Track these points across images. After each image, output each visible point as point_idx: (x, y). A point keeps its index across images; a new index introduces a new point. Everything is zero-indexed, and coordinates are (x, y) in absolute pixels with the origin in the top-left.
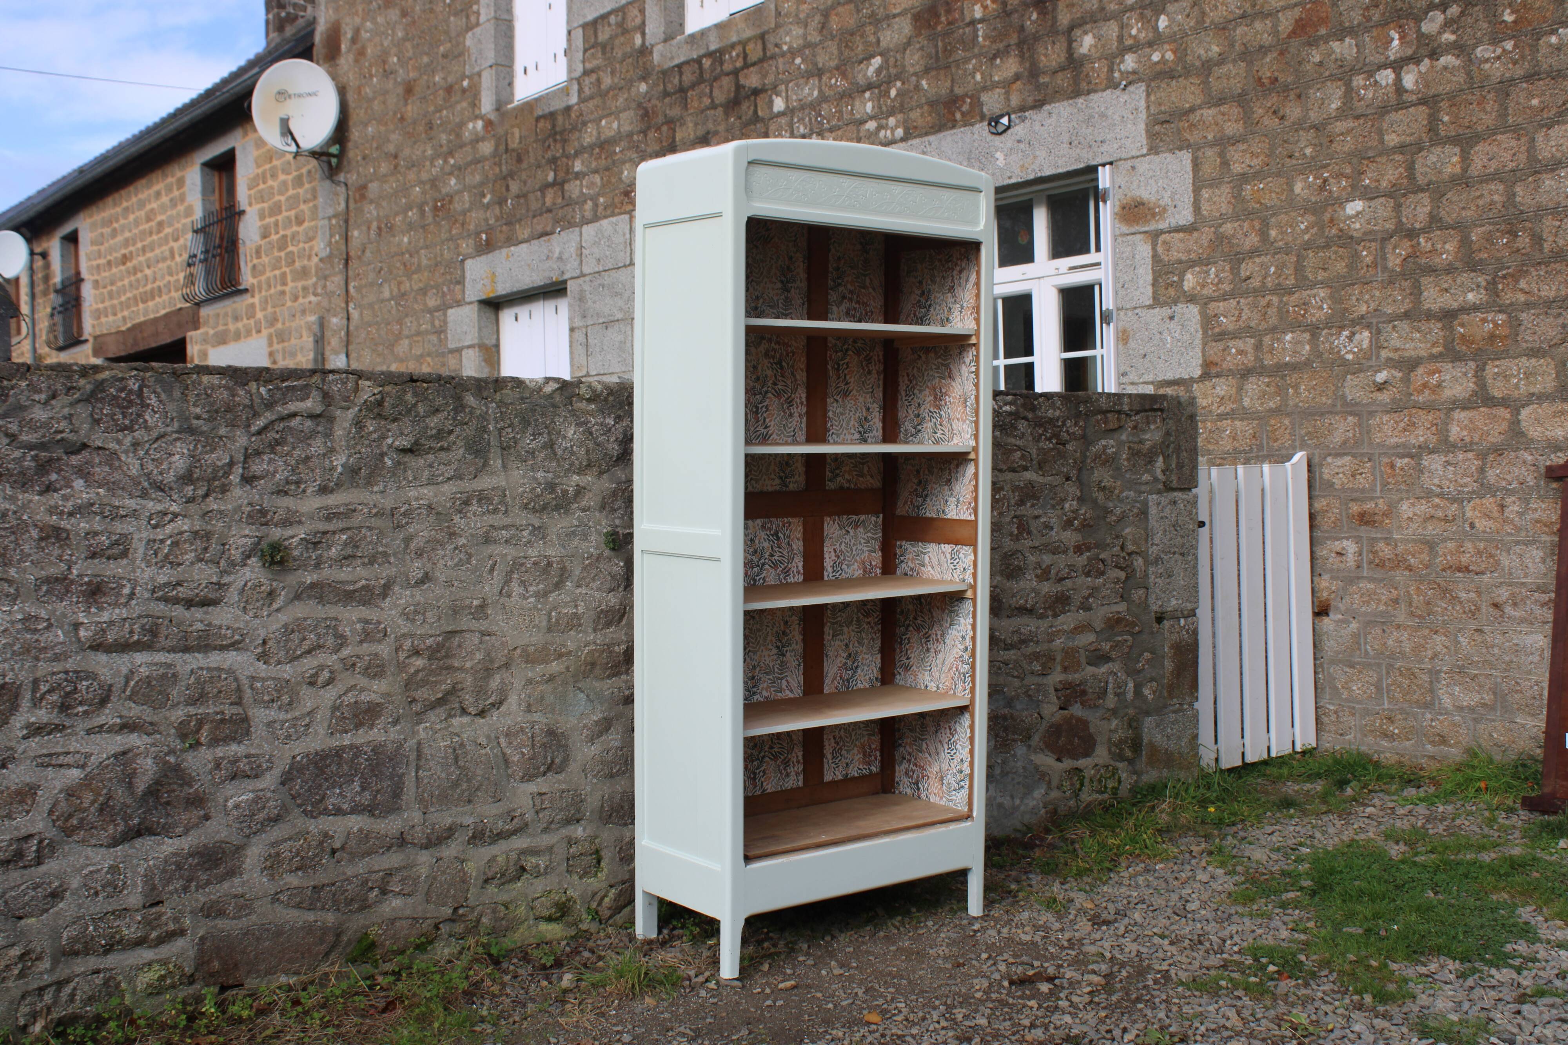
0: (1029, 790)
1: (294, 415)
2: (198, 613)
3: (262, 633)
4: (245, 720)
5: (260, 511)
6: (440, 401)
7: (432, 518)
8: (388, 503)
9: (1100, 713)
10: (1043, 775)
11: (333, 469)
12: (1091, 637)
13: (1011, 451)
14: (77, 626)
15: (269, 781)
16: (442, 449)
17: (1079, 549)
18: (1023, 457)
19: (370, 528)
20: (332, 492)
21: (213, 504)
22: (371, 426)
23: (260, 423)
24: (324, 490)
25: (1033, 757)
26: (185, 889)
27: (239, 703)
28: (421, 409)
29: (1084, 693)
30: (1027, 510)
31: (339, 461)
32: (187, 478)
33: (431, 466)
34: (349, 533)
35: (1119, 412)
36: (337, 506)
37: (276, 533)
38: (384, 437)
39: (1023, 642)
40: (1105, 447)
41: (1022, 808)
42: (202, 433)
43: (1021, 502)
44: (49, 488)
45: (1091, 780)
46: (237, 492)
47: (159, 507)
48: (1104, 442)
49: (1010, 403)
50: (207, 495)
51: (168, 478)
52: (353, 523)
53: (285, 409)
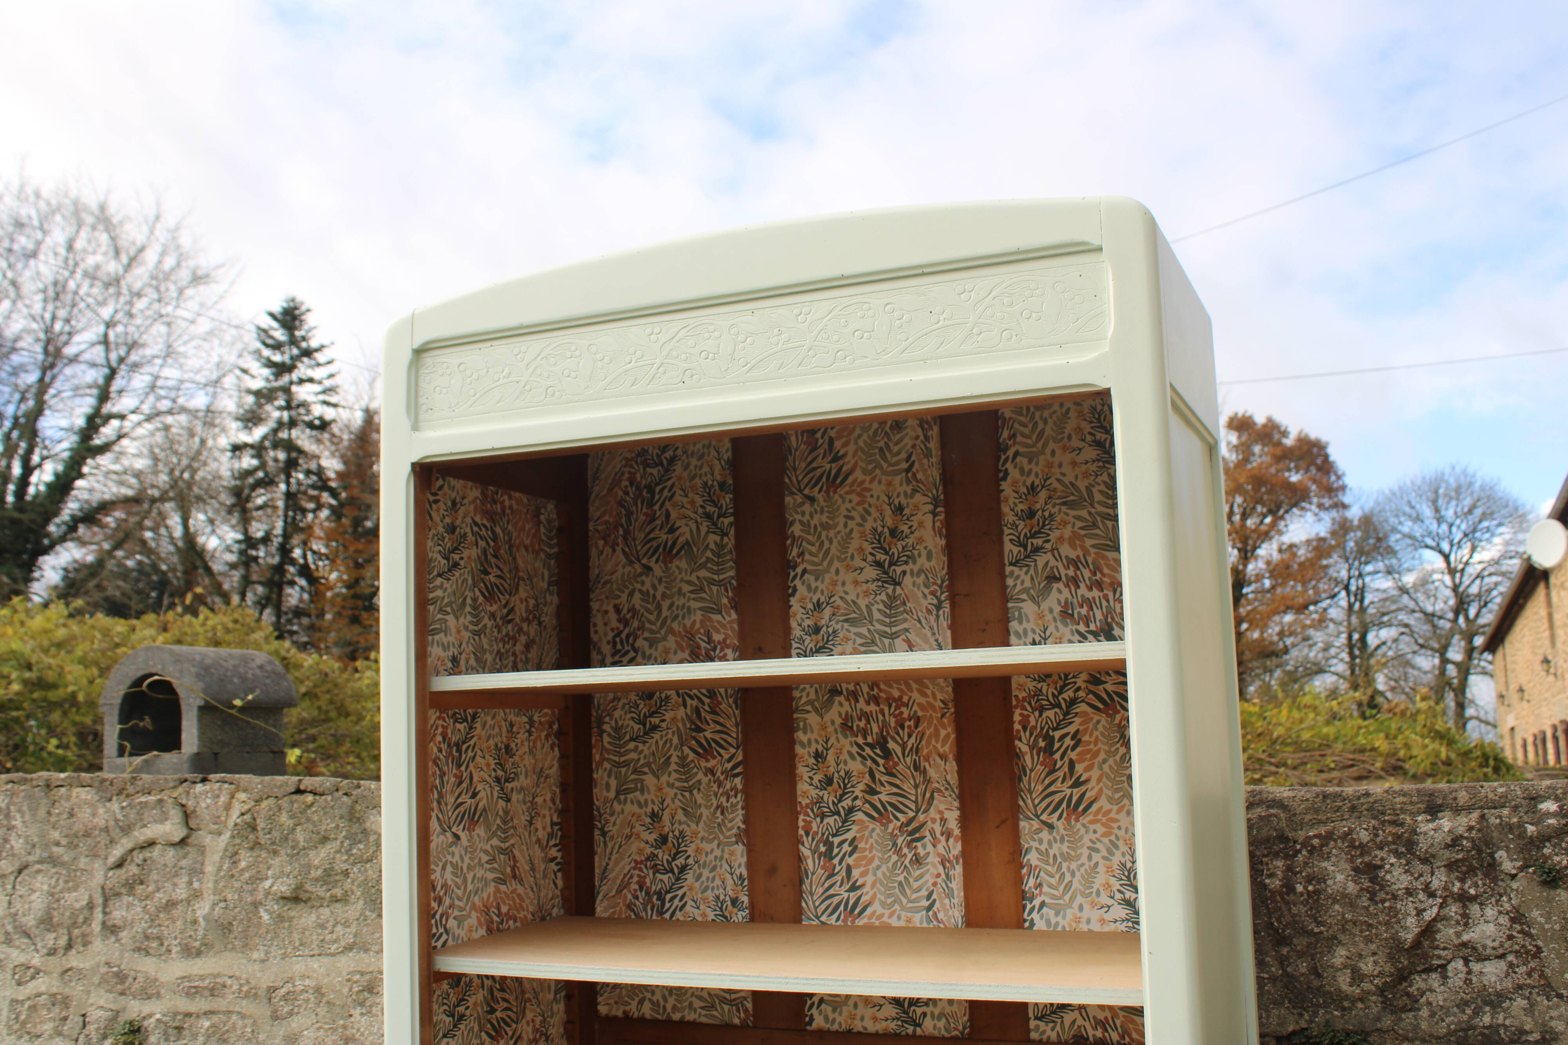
1: (151, 844)
5: (117, 975)
6: (327, 825)
7: (322, 1010)
8: (265, 979)
11: (195, 922)
16: (335, 900)
19: (243, 1016)
20: (199, 953)
21: (74, 960)
22: (245, 859)
23: (117, 853)
24: (189, 952)
28: (300, 836)
31: (203, 908)
32: (47, 922)
33: (323, 926)
34: (215, 1019)
36: (202, 978)
37: (135, 1009)
38: (259, 878)
42: (63, 864)
46: (97, 944)
47: (22, 959)
50: (69, 946)
51: (30, 921)
52: (220, 1004)
53: (142, 835)
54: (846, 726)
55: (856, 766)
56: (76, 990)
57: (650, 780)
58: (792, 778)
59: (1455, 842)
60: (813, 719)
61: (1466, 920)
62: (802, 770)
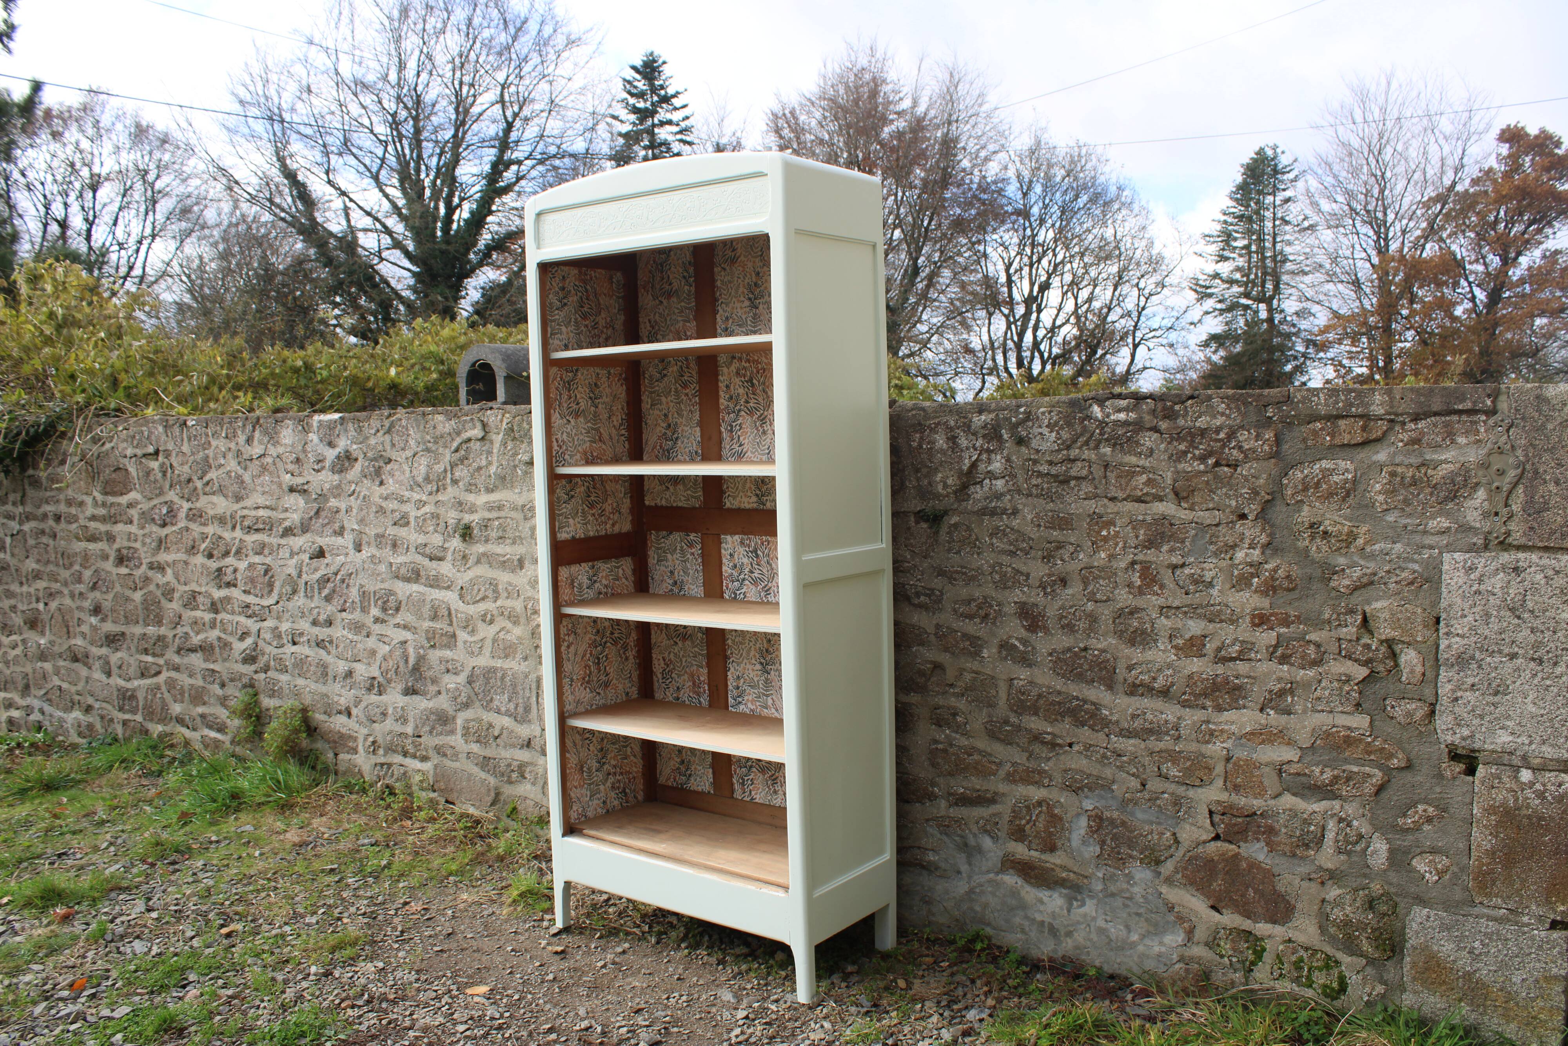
0: (1157, 930)
1: (469, 440)
2: (434, 564)
3: (460, 583)
4: (454, 636)
5: (459, 503)
8: (521, 501)
9: (1304, 869)
10: (1181, 919)
11: (490, 476)
12: (1289, 754)
13: (1132, 474)
14: (391, 564)
15: (462, 678)
17: (1260, 620)
18: (1149, 482)
19: (512, 519)
20: (492, 491)
21: (440, 497)
22: (510, 445)
23: (455, 445)
24: (489, 490)
25: (1164, 889)
26: (431, 732)
27: (451, 624)
29: (1271, 831)
30: (1162, 556)
31: (493, 469)
32: (427, 479)
34: (501, 521)
35: (1365, 417)
36: (494, 502)
37: (467, 518)
38: (516, 454)
39: (1151, 731)
40: (1327, 473)
41: (1141, 948)
42: (433, 451)
43: (1151, 543)
44: (382, 483)
45: (1279, 958)
46: (450, 489)
47: (419, 497)
48: (1325, 464)
49: (1126, 409)
50: (438, 491)
51: (420, 479)
52: (502, 514)
53: (465, 435)
54: (738, 374)
55: (741, 391)
56: (442, 511)
57: (664, 399)
58: (717, 397)
59: (985, 427)
60: (725, 370)
61: (989, 461)
62: (721, 393)
